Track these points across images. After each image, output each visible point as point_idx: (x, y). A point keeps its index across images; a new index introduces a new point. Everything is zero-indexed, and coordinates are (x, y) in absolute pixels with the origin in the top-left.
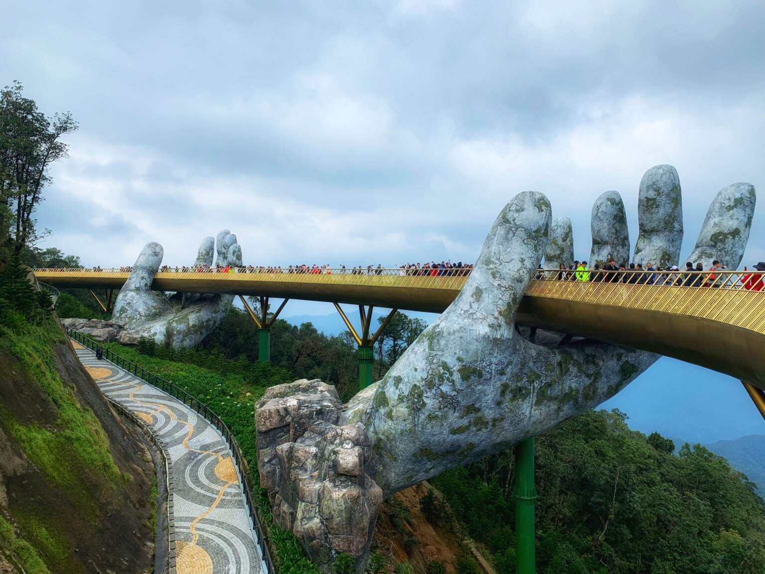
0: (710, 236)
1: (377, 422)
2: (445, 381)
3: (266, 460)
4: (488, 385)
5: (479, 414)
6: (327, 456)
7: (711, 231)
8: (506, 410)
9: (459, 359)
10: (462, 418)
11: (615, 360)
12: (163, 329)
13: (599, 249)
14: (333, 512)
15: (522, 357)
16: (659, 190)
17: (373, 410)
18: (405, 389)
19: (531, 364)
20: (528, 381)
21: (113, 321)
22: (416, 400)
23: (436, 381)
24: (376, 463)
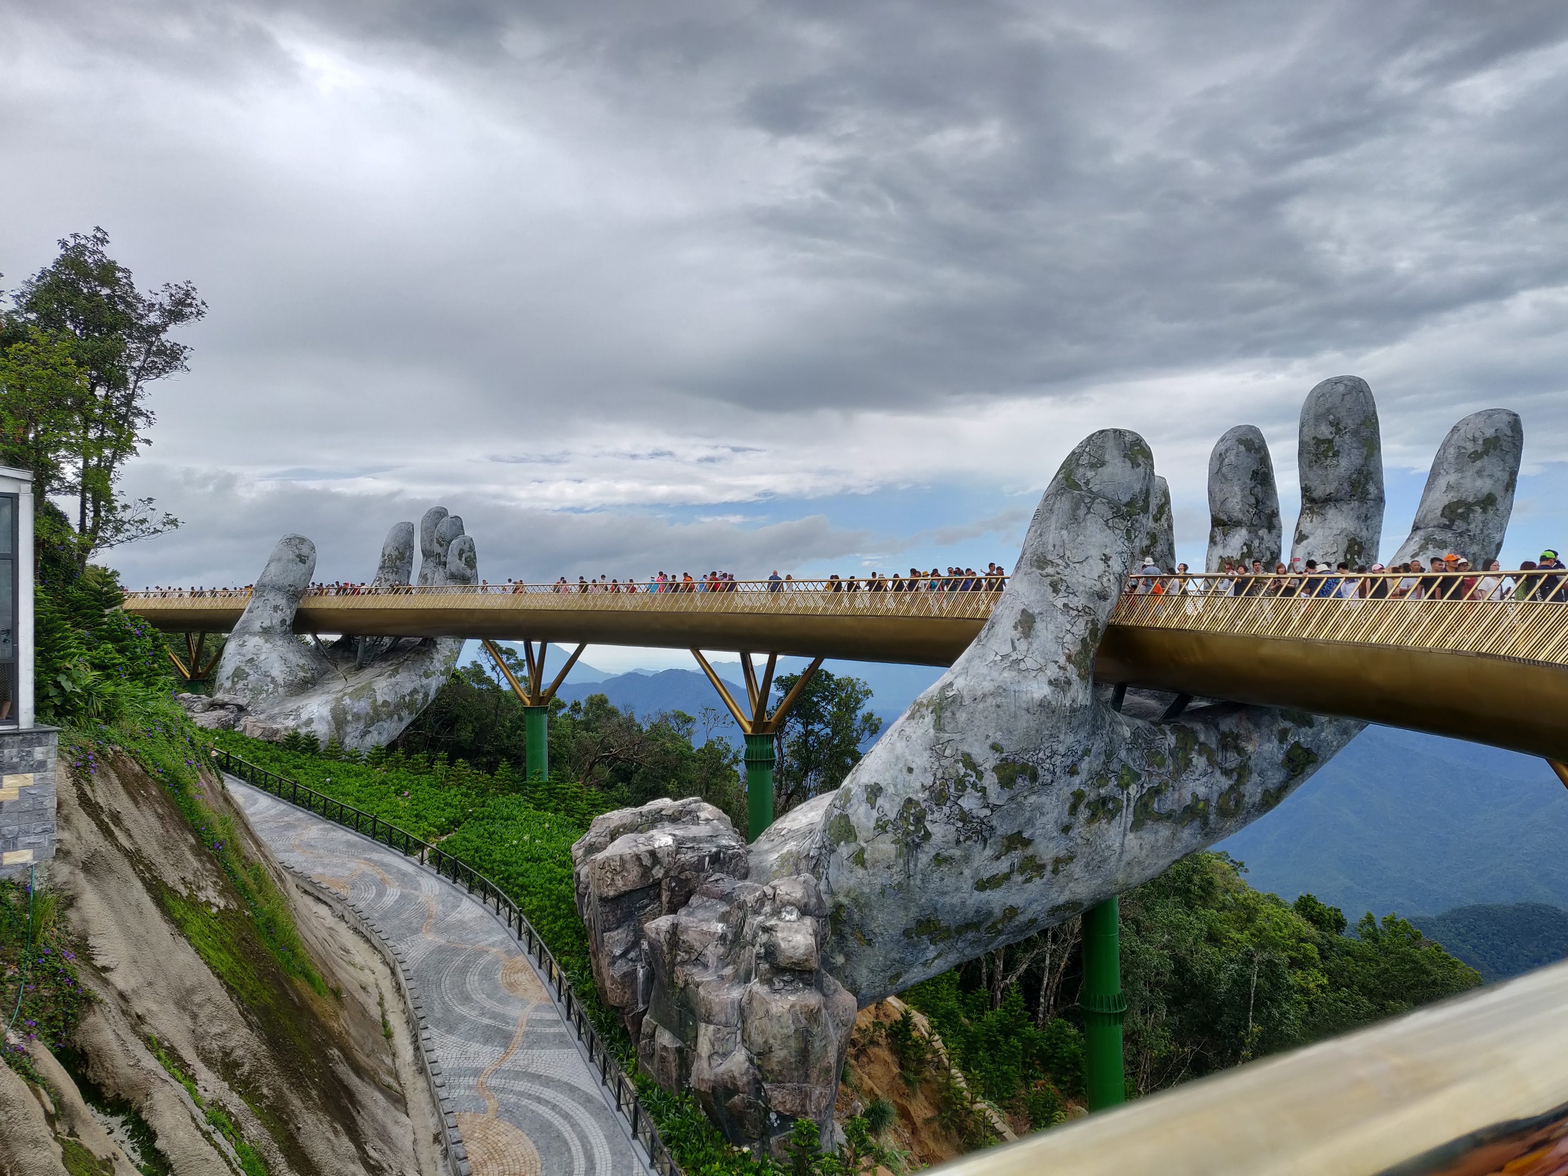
0: (1441, 509)
1: (833, 872)
2: (969, 790)
3: (618, 952)
4: (1048, 795)
5: (1030, 851)
6: (749, 938)
7: (1441, 498)
8: (1079, 841)
9: (995, 747)
10: (998, 858)
11: (1276, 742)
12: (326, 711)
13: (1225, 535)
14: (771, 1041)
15: (1107, 740)
16: (1338, 424)
17: (824, 851)
18: (890, 807)
19: (1123, 754)
20: (1118, 785)
21: (220, 696)
22: (912, 828)
23: (952, 790)
24: (832, 951)
